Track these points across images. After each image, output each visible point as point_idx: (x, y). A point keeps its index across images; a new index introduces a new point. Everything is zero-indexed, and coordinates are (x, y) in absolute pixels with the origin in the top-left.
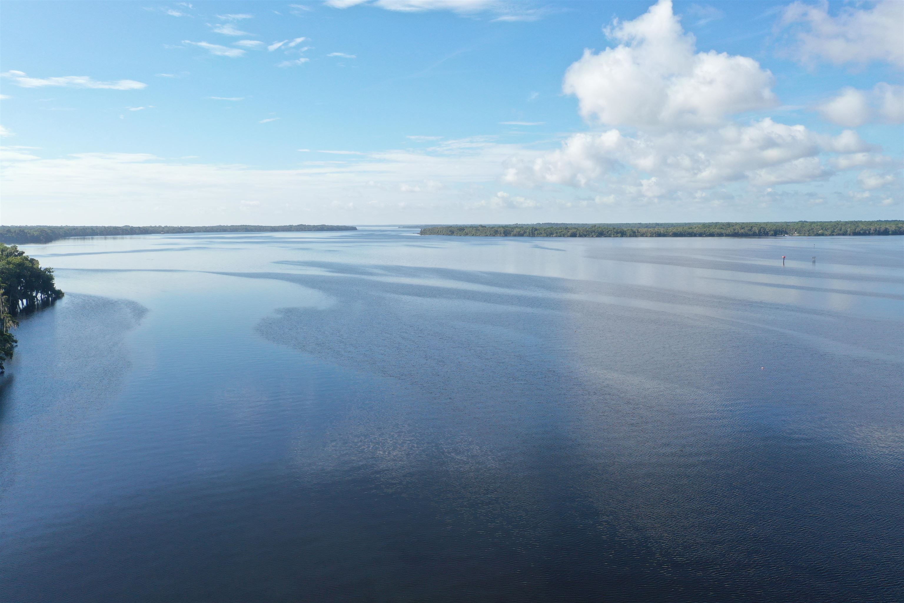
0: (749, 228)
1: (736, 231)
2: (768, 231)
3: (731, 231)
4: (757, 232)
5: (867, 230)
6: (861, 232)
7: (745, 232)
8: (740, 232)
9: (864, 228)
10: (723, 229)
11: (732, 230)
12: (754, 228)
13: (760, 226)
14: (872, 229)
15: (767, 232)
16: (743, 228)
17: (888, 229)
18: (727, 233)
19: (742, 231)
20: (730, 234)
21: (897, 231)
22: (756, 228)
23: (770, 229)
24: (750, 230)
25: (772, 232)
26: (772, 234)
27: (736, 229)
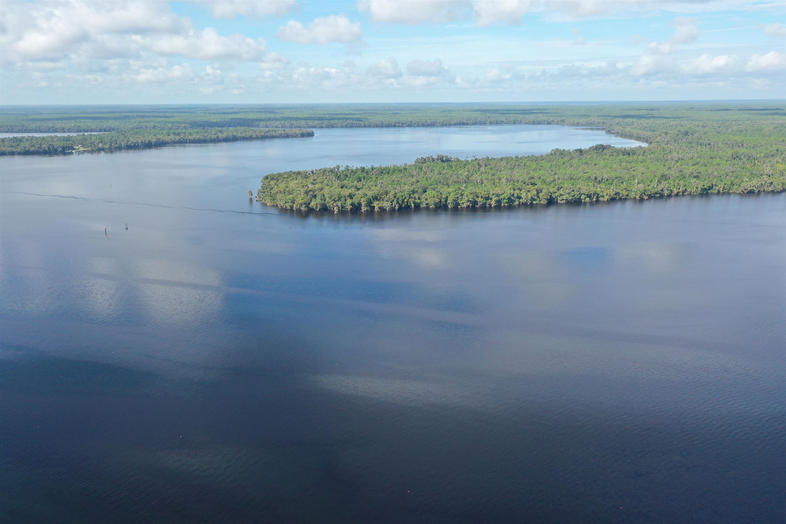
0: (38, 146)
1: (27, 149)
2: (56, 147)
3: (21, 149)
4: (47, 149)
5: (137, 143)
6: (132, 144)
7: (36, 150)
8: (31, 149)
9: (134, 141)
10: (14, 147)
11: (23, 148)
12: (43, 145)
13: (49, 144)
14: (140, 142)
15: (56, 149)
16: (32, 146)
17: (150, 141)
18: (19, 151)
19: (33, 148)
20: (22, 152)
21: (157, 142)
22: (45, 146)
23: (58, 146)
24: (40, 147)
25: (61, 149)
26: (61, 150)
27: (26, 147)
